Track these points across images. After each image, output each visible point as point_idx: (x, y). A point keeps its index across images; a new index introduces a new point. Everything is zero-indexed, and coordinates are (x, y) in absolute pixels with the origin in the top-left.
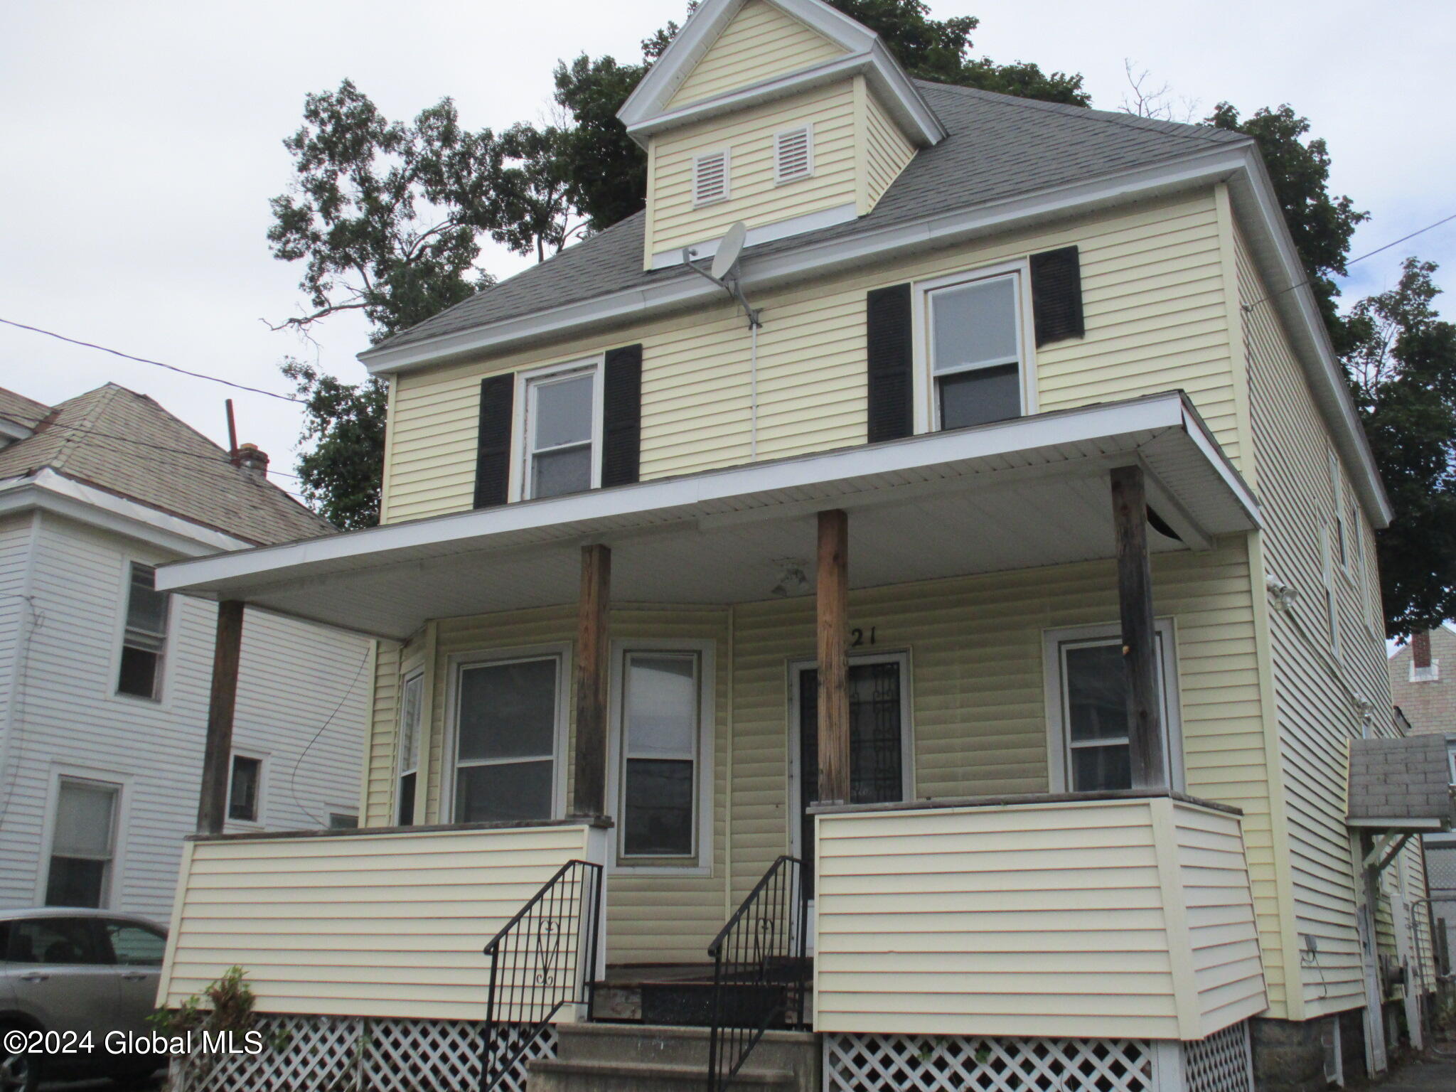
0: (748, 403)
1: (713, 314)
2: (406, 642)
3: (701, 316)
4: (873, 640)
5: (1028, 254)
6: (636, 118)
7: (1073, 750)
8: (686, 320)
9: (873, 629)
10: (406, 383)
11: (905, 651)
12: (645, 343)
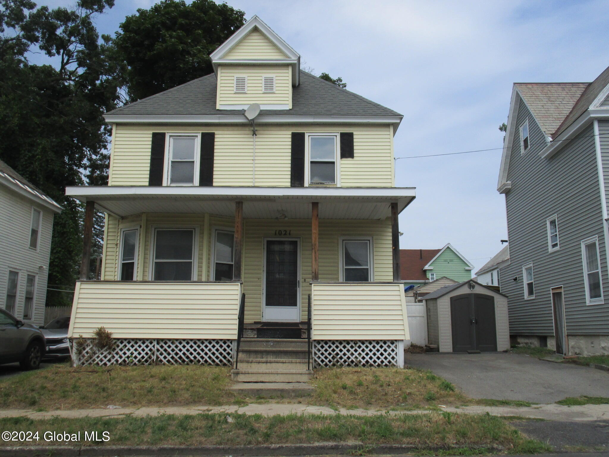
0: (252, 158)
1: (240, 128)
2: (123, 218)
3: (236, 128)
4: (290, 234)
5: (340, 132)
6: (216, 58)
7: (345, 269)
8: (230, 128)
9: (290, 231)
10: (119, 128)
11: (300, 238)
12: (216, 132)
